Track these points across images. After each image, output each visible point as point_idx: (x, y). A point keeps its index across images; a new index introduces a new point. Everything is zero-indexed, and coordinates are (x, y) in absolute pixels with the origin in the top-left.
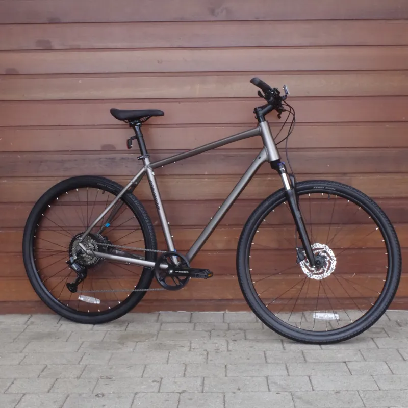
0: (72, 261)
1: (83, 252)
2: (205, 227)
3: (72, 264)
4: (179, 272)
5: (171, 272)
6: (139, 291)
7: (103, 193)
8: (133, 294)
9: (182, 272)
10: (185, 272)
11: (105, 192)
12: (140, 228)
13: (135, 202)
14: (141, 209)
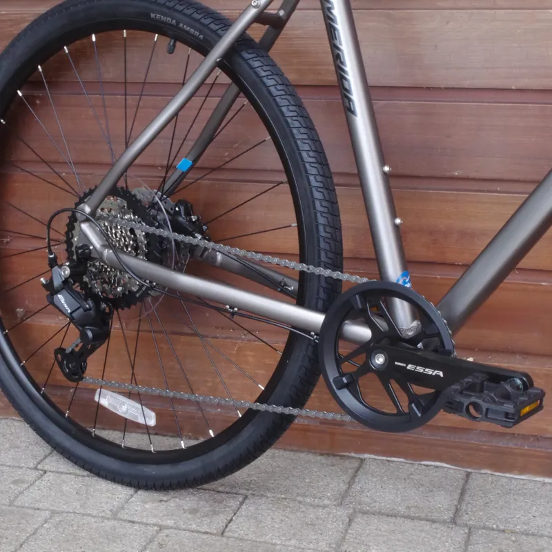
0: (57, 283)
1: (94, 255)
2: (532, 187)
3: (57, 292)
4: (410, 367)
5: (380, 360)
6: (267, 412)
7: (171, 51)
8: (250, 414)
9: (420, 369)
10: (429, 371)
11: (178, 44)
12: (284, 178)
13: (270, 82)
14: (289, 112)
